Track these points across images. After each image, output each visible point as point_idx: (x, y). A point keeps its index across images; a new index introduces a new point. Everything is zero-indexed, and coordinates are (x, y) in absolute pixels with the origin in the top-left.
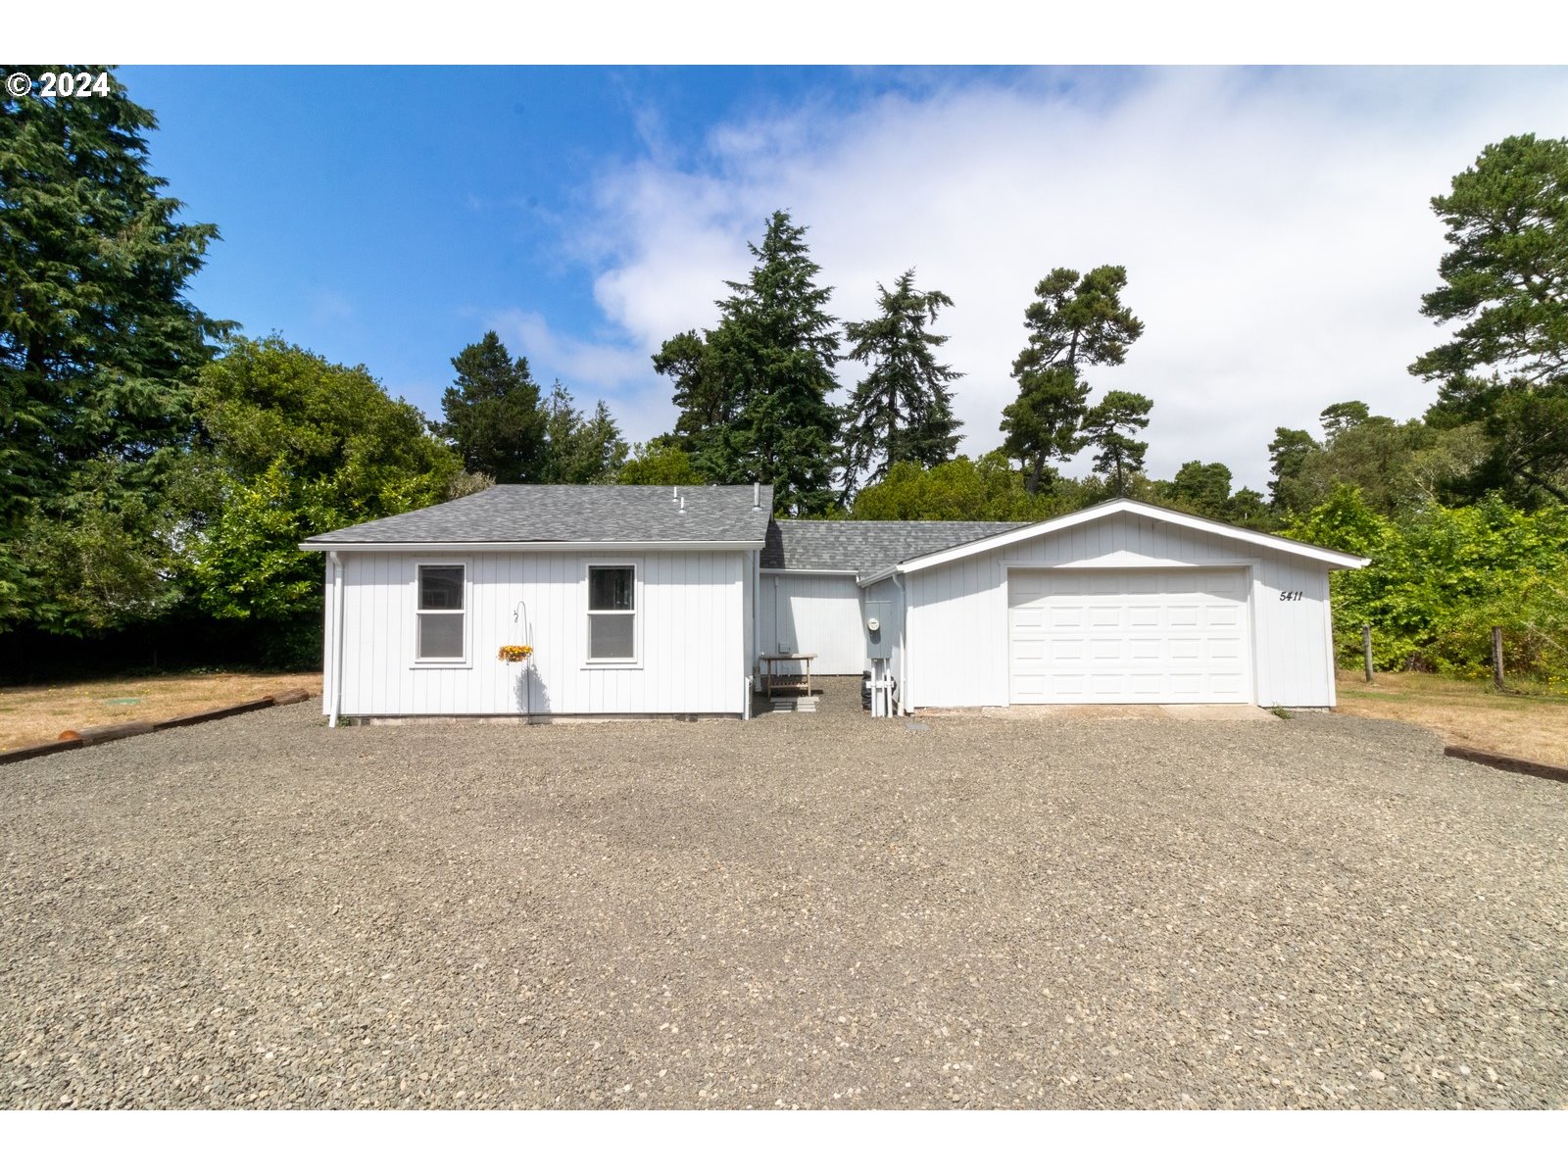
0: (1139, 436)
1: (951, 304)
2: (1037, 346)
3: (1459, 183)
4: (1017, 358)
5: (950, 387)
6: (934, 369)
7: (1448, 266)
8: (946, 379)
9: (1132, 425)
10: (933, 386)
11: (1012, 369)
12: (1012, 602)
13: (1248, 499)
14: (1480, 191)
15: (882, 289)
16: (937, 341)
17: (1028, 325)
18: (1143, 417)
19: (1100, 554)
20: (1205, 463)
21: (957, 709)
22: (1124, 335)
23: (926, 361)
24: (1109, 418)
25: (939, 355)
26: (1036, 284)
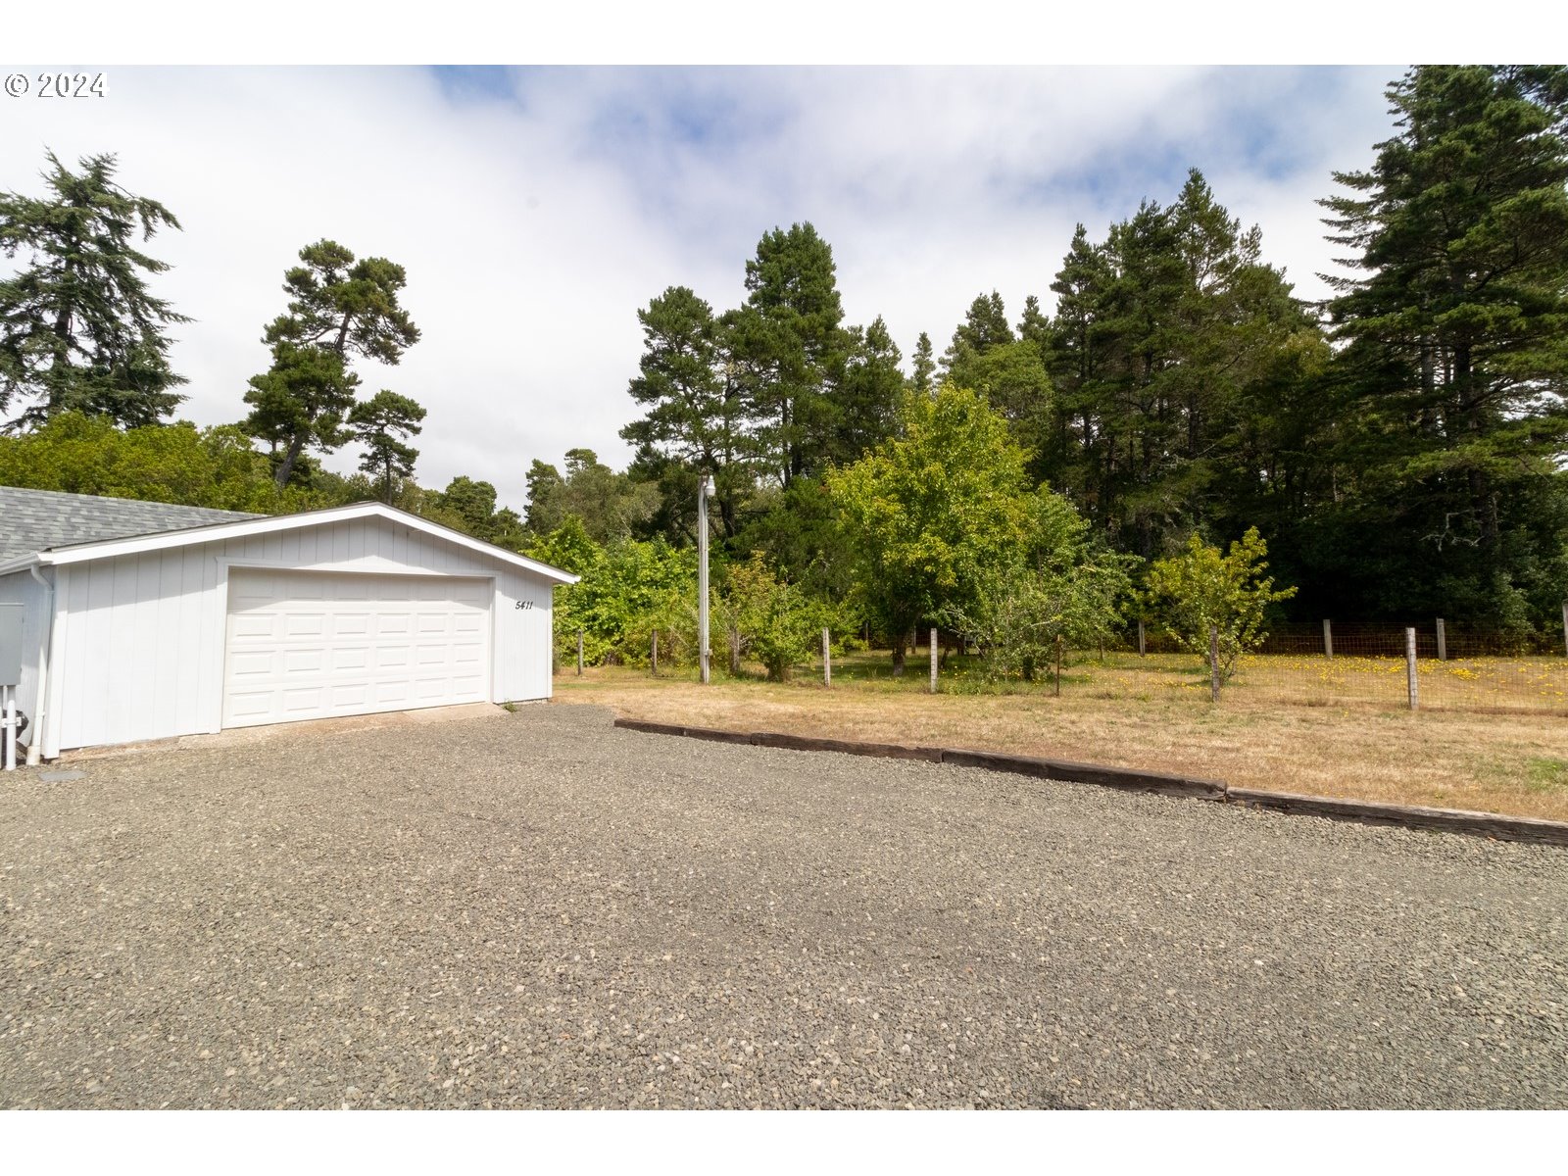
0: (411, 442)
1: (177, 225)
2: (299, 317)
3: (655, 304)
4: (271, 323)
5: (168, 330)
6: (143, 298)
7: (646, 362)
8: (162, 318)
9: (404, 430)
10: (140, 321)
11: (264, 334)
12: (232, 606)
13: (508, 517)
14: (664, 317)
15: (55, 160)
16: (152, 265)
17: (289, 290)
18: (416, 424)
19: (349, 556)
20: (474, 480)
21: (138, 745)
22: (401, 337)
23: (131, 287)
24: (381, 418)
25: (153, 285)
26: (302, 248)
